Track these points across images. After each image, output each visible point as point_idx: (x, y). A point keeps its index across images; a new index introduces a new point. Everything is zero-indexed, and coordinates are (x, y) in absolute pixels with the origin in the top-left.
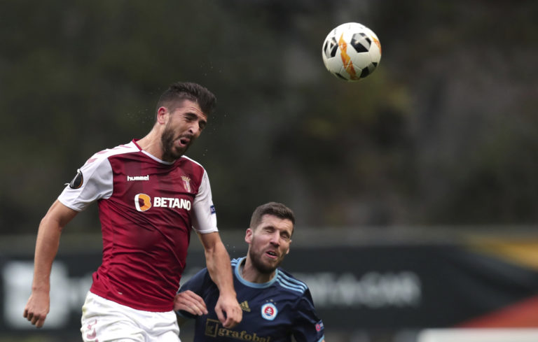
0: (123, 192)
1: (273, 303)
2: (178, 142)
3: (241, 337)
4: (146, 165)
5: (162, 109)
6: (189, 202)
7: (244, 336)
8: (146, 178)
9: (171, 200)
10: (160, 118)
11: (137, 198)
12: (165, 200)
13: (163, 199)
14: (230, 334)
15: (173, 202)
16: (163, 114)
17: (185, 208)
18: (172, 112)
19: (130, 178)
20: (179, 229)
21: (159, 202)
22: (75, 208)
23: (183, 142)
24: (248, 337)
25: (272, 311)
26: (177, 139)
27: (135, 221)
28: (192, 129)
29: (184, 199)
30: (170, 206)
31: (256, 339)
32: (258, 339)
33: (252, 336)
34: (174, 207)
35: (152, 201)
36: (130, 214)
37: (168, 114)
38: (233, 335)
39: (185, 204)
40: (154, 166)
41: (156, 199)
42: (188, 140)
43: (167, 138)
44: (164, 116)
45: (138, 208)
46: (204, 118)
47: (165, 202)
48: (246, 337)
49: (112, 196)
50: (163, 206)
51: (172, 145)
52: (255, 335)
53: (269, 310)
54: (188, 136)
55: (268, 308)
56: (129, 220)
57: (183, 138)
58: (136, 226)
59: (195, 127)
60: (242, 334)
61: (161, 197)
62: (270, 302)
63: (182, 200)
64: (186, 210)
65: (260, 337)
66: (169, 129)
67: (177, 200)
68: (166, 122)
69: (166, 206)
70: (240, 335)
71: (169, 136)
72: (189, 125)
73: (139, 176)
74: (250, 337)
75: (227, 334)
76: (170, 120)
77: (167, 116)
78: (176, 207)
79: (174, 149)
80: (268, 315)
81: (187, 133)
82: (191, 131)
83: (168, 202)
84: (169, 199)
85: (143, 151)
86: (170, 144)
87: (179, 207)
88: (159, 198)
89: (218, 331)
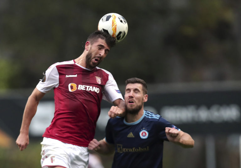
0: (63, 83)
1: (145, 130)
2: (94, 60)
3: (134, 151)
4: (76, 70)
5: (88, 42)
6: (98, 89)
7: (134, 150)
8: (76, 76)
9: (88, 87)
10: (86, 47)
11: (70, 85)
12: (84, 87)
13: (84, 86)
14: (128, 150)
15: (89, 88)
16: (88, 45)
17: (95, 91)
18: (92, 44)
19: (67, 76)
20: (92, 102)
21: (81, 87)
22: (42, 91)
23: (96, 60)
24: (137, 150)
25: (146, 134)
26: (93, 58)
27: (69, 97)
28: (100, 54)
29: (96, 87)
30: (87, 90)
31: (141, 150)
32: (142, 149)
33: (139, 149)
34: (89, 90)
35: (77, 87)
36: (66, 93)
37: (90, 45)
38: (130, 151)
39: (96, 90)
40: (81, 70)
41: (79, 85)
42: (99, 59)
43: (88, 58)
44: (88, 46)
45: (70, 90)
46: (108, 48)
47: (85, 88)
48: (136, 150)
49: (59, 86)
50: (83, 89)
51: (91, 61)
52: (140, 148)
53: (144, 133)
54: (99, 57)
55: (143, 133)
56: (66, 96)
57: (97, 58)
58: (69, 99)
59: (102, 53)
60: (133, 149)
61: (82, 85)
62: (143, 130)
63: (94, 87)
64: (96, 92)
65: (143, 148)
66: (90, 53)
67: (91, 87)
68: (89, 49)
69: (85, 89)
70: (132, 150)
71: (90, 56)
72: (100, 51)
73: (72, 75)
74: (138, 150)
75: (127, 150)
76: (91, 48)
77: (90, 46)
78: (90, 91)
79: (91, 63)
80: (144, 136)
81: (98, 55)
82: (100, 55)
83: (86, 88)
84: (87, 86)
85: (76, 64)
86: (89, 61)
87: (92, 91)
88: (81, 85)
89: (122, 150)
